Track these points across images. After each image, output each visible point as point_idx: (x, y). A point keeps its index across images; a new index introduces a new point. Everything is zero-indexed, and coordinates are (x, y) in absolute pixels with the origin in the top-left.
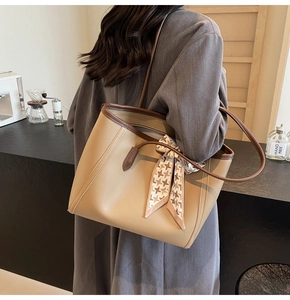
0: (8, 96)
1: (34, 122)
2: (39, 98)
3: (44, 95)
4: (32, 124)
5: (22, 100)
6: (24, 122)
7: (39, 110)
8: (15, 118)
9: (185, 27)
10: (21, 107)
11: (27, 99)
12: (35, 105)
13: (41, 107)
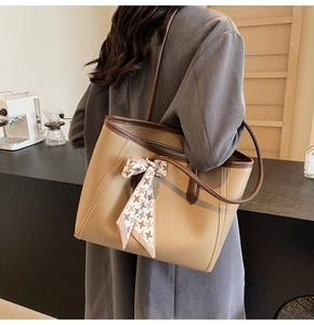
0: (24, 118)
1: (51, 144)
2: (56, 119)
3: (62, 116)
4: (49, 147)
5: (39, 122)
6: (40, 144)
7: (56, 132)
8: (31, 141)
9: (204, 23)
10: (38, 129)
11: (44, 121)
12: (52, 127)
13: (59, 128)
